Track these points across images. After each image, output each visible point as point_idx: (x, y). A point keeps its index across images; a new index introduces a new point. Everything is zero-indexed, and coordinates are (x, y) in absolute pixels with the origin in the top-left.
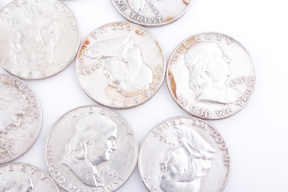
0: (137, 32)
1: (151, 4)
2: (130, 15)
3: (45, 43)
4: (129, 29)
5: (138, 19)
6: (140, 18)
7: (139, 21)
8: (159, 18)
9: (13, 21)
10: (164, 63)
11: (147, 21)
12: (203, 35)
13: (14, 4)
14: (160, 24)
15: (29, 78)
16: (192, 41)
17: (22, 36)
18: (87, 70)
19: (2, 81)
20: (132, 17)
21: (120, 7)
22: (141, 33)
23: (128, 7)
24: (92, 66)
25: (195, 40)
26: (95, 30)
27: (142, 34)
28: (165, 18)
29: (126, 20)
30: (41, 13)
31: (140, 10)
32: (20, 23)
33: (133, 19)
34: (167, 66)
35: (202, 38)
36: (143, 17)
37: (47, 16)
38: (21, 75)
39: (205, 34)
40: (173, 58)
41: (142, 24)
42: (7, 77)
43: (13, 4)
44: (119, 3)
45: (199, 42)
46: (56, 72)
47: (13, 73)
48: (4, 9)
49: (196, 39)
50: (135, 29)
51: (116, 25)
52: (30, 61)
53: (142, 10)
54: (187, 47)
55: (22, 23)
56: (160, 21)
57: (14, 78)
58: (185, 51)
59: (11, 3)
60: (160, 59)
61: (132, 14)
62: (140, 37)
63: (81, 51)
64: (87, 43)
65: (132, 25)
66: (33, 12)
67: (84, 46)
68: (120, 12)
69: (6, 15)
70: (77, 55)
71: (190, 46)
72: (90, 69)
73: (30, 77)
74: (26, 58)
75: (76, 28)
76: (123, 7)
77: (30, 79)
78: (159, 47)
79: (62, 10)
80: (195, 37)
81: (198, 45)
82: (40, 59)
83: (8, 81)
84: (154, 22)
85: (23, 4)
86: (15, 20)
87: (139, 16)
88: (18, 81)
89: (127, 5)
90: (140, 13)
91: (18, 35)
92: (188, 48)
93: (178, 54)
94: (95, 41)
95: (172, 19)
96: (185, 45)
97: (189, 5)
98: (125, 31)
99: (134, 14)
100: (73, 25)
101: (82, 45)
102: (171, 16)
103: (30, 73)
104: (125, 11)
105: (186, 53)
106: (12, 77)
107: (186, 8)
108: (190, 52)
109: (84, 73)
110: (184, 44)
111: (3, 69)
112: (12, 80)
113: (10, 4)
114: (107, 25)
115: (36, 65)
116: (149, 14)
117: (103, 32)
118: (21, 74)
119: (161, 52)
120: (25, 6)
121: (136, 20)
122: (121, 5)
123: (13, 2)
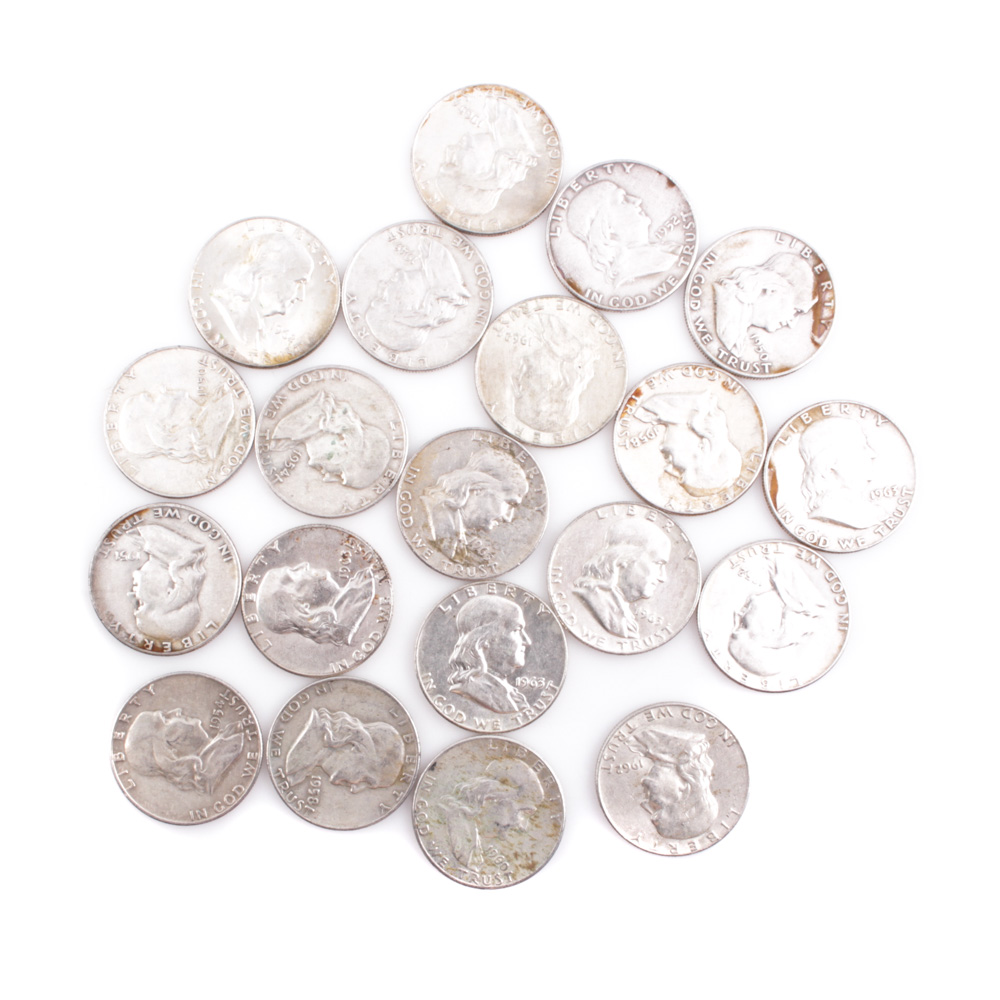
0: (725, 385)
1: (754, 339)
2: (717, 352)
3: (566, 386)
4: (711, 377)
5: (729, 363)
6: (734, 360)
7: (731, 365)
8: (766, 365)
9: (516, 339)
10: (763, 445)
11: (745, 367)
12: (837, 406)
13: (520, 309)
14: (767, 376)
15: (534, 442)
16: (817, 411)
17: (529, 367)
18: (632, 440)
20: (720, 357)
21: (702, 336)
22: (731, 387)
23: (716, 340)
24: (641, 435)
25: (822, 412)
26: (653, 373)
27: (734, 389)
28: (776, 366)
29: (707, 361)
30: (565, 331)
31: (735, 346)
32: (527, 344)
33: (721, 360)
34: (768, 450)
35: (835, 409)
37: (574, 337)
38: (522, 436)
39: (841, 403)
40: (781, 440)
41: (736, 371)
42: (498, 437)
43: (518, 309)
44: (700, 329)
45: (828, 417)
46: (578, 437)
47: (509, 430)
48: (502, 316)
49: (824, 411)
50: (723, 380)
51: (690, 368)
52: (539, 413)
53: (738, 345)
54: (807, 422)
55: (531, 344)
56: (767, 370)
57: (510, 440)
58: (801, 428)
59: (515, 305)
60: (758, 438)
61: (720, 352)
62: (729, 394)
63: (626, 408)
64: (638, 393)
65: (718, 371)
66: (551, 326)
67: (631, 399)
68: (701, 345)
69: (505, 326)
70: (617, 412)
71: (812, 422)
72: (638, 441)
73: (536, 440)
74: (532, 408)
75: (622, 366)
76: (706, 337)
77: (536, 444)
78: (759, 417)
79: (602, 329)
80: (823, 407)
81: (826, 421)
82: (556, 412)
83: (498, 443)
84: (755, 370)
86: (520, 338)
87: (732, 358)
88: (516, 445)
89: (714, 335)
90: (734, 351)
91: (522, 366)
92: (808, 425)
93: (790, 433)
94: (652, 392)
95: (787, 369)
96: (804, 419)
97: (821, 348)
98: (705, 379)
99: (723, 352)
100: (618, 358)
101: (629, 396)
102: (787, 363)
103: (536, 434)
104: (710, 345)
105: (803, 432)
106: (506, 438)
107: (814, 353)
108: (810, 430)
109: (628, 446)
110: (802, 416)
111: (492, 420)
112: (506, 443)
113: (514, 308)
114: (675, 367)
115: (548, 421)
117: (667, 378)
118: (521, 433)
119: (761, 425)
120: (539, 314)
121: (726, 363)
122: (704, 334)
123: (519, 305)
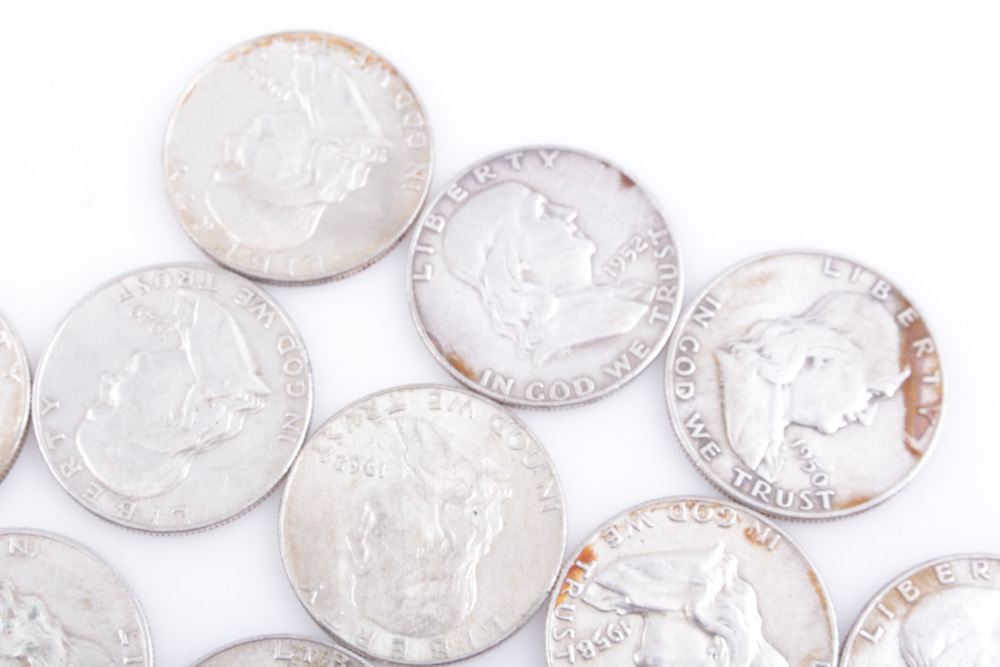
0: (750, 535)
1: (799, 447)
2: (731, 475)
3: (451, 548)
4: (723, 522)
5: (754, 493)
6: (763, 488)
7: (758, 498)
8: (825, 495)
9: (356, 465)
10: (830, 645)
11: (785, 500)
12: (965, 564)
13: (363, 412)
14: (827, 515)
15: (392, 657)
16: (928, 577)
17: (381, 517)
18: (580, 646)
19: (307, 662)
20: (738, 483)
21: (701, 447)
22: (763, 538)
23: (727, 451)
24: (598, 634)
25: (937, 578)
26: (614, 517)
27: (768, 541)
28: (844, 495)
29: (715, 493)
30: (445, 447)
31: (764, 461)
32: (377, 473)
33: (740, 489)
34: (840, 655)
35: (961, 571)
36: (771, 485)
37: (463, 459)
38: (369, 647)
39: (971, 559)
40: (864, 633)
41: (769, 508)
42: (324, 649)
43: (357, 411)
44: (696, 434)
45: (950, 586)
46: (478, 646)
47: (344, 637)
48: (328, 425)
49: (941, 575)
50: (745, 525)
51: (683, 505)
52: (401, 602)
53: (770, 461)
54: (911, 599)
55: (383, 474)
56: (827, 504)
57: (347, 655)
58: (901, 609)
59: (353, 405)
60: (820, 632)
61: (737, 474)
62: (758, 551)
63: (566, 584)
64: (587, 556)
65: (735, 511)
66: (420, 440)
67: (575, 568)
68: (700, 463)
69: (334, 443)
70: (550, 594)
71: (921, 597)
72: (590, 646)
73: (397, 655)
74: (387, 593)
75: (553, 507)
76: (708, 447)
77: (396, 661)
78: (819, 591)
79: (513, 441)
80: (939, 569)
81: (948, 595)
82: (433, 599)
83: (325, 661)
84: (805, 504)
85: (391, 413)
86: (362, 464)
87: (759, 483)
88: (357, 664)
89: (723, 443)
90: (763, 472)
91: (369, 515)
92: (914, 604)
93: (881, 619)
94: (613, 554)
95: (864, 500)
96: (904, 591)
97: (925, 459)
98: (712, 526)
99: (743, 475)
100: (546, 494)
101: (571, 563)
102: (864, 489)
103: (396, 642)
104: (716, 463)
105: (906, 617)
106: (339, 651)
107: (912, 468)
108: (919, 616)
109: (573, 659)
110: (901, 588)
111: (314, 619)
112: (339, 661)
113: (350, 411)
114: (654, 505)
115: (418, 616)
116: (790, 478)
117: (640, 525)
118: (368, 642)
119: (825, 606)
120: (396, 420)
121: (749, 494)
122: (703, 442)
123: (361, 405)
